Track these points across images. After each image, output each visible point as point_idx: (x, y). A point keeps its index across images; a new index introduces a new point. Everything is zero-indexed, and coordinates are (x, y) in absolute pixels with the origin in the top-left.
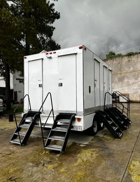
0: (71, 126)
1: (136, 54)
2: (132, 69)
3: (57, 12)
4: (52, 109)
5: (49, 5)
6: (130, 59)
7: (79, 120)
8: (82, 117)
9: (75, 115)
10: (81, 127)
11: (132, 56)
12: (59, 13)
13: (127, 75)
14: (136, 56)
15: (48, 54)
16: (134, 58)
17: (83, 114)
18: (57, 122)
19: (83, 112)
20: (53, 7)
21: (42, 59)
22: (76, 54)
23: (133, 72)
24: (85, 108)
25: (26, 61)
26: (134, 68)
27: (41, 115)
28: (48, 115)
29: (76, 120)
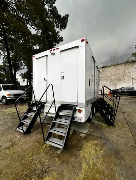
0: (73, 118)
1: (107, 67)
2: (104, 75)
3: (61, 37)
4: (54, 101)
5: (56, 32)
6: (103, 70)
7: (80, 111)
8: (83, 109)
9: (76, 106)
10: (82, 119)
11: (105, 68)
12: (63, 38)
13: (102, 79)
14: (107, 68)
15: (52, 50)
16: (106, 69)
17: (84, 105)
18: (59, 113)
19: (84, 104)
20: (59, 34)
21: (47, 56)
22: (78, 47)
23: (105, 77)
24: (86, 100)
25: (34, 59)
26: (105, 75)
27: (45, 105)
28: (50, 105)
29: (77, 112)
